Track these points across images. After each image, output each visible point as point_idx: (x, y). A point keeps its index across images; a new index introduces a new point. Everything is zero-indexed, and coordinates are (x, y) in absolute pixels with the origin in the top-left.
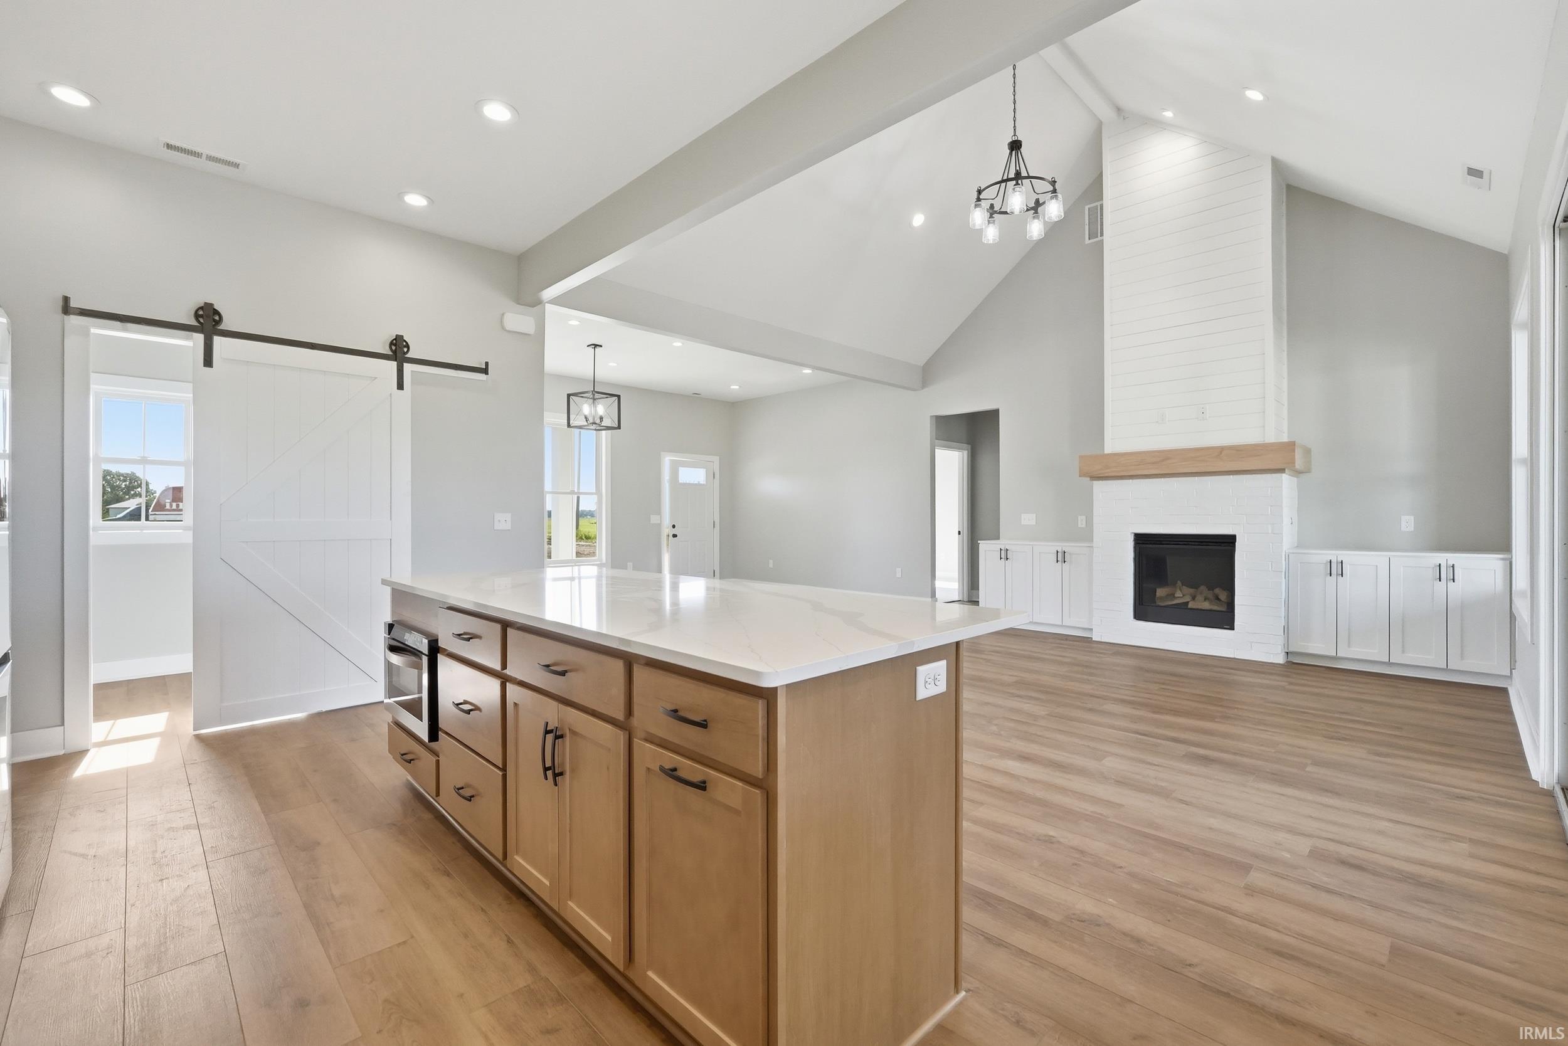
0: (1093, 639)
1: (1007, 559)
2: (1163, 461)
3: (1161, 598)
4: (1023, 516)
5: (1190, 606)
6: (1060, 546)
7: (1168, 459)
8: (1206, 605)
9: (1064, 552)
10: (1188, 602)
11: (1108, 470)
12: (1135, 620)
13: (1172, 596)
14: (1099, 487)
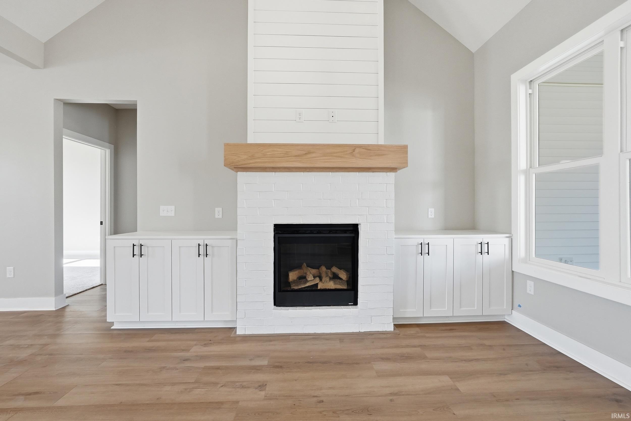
0: (239, 332)
1: (141, 255)
2: (306, 154)
3: (294, 281)
4: (162, 207)
5: (319, 287)
6: (202, 239)
7: (309, 153)
8: (331, 285)
9: (207, 245)
10: (317, 284)
11: (251, 161)
12: (275, 307)
13: (303, 278)
14: (242, 176)
